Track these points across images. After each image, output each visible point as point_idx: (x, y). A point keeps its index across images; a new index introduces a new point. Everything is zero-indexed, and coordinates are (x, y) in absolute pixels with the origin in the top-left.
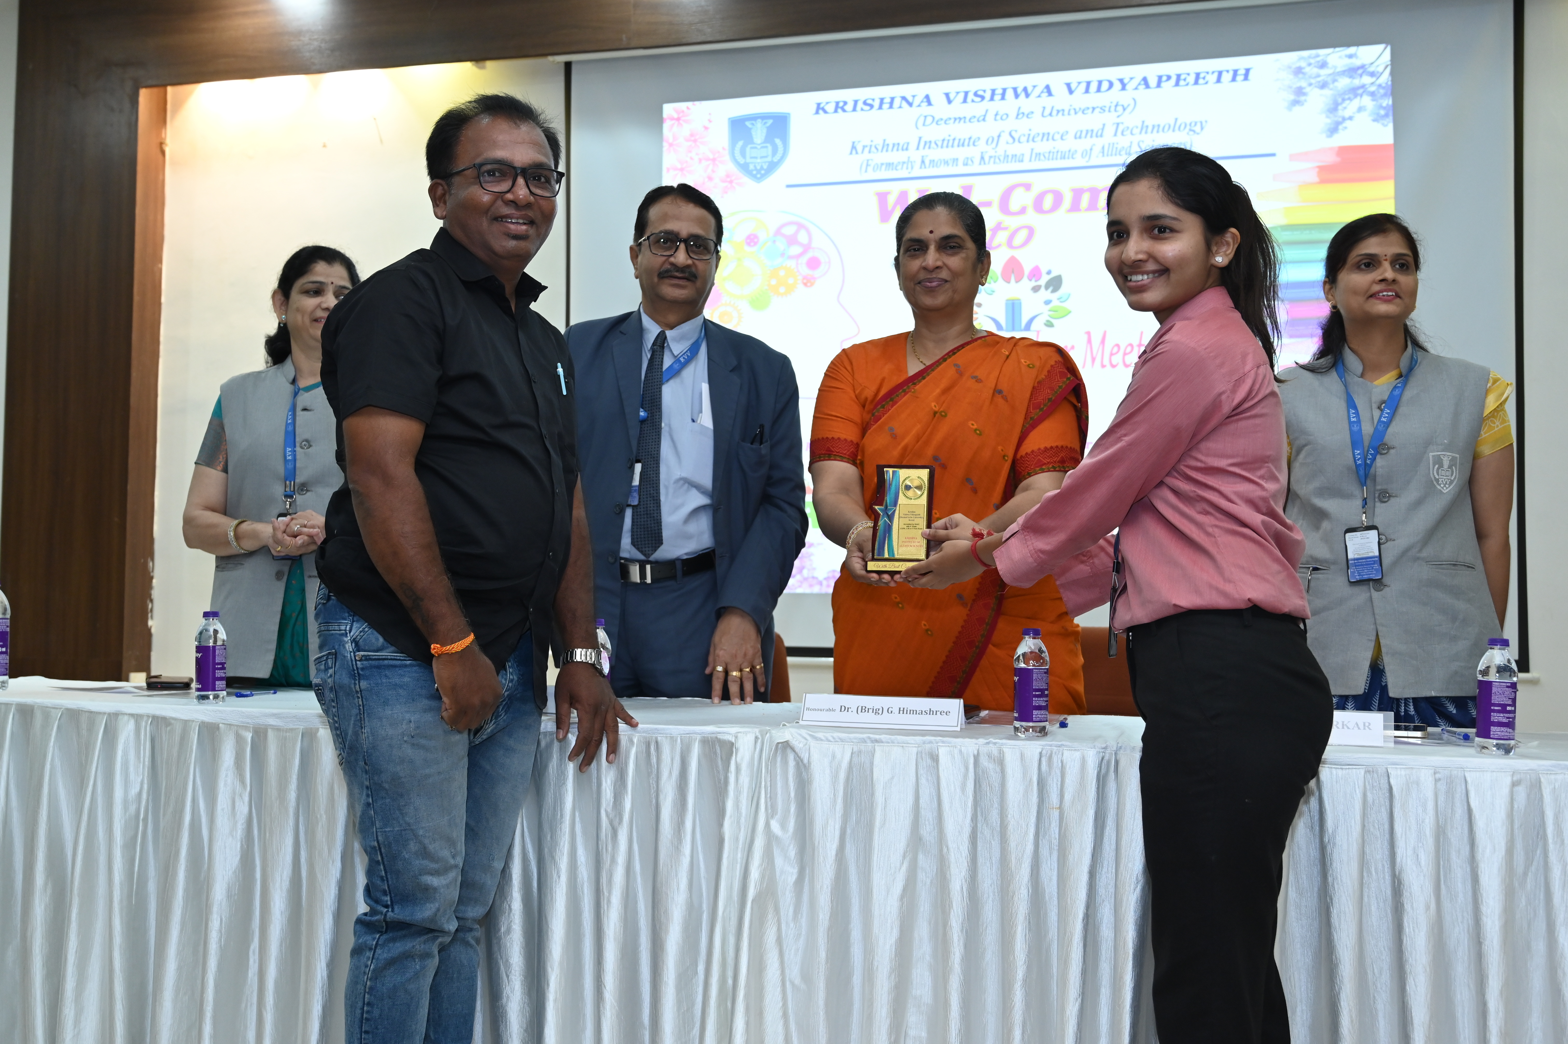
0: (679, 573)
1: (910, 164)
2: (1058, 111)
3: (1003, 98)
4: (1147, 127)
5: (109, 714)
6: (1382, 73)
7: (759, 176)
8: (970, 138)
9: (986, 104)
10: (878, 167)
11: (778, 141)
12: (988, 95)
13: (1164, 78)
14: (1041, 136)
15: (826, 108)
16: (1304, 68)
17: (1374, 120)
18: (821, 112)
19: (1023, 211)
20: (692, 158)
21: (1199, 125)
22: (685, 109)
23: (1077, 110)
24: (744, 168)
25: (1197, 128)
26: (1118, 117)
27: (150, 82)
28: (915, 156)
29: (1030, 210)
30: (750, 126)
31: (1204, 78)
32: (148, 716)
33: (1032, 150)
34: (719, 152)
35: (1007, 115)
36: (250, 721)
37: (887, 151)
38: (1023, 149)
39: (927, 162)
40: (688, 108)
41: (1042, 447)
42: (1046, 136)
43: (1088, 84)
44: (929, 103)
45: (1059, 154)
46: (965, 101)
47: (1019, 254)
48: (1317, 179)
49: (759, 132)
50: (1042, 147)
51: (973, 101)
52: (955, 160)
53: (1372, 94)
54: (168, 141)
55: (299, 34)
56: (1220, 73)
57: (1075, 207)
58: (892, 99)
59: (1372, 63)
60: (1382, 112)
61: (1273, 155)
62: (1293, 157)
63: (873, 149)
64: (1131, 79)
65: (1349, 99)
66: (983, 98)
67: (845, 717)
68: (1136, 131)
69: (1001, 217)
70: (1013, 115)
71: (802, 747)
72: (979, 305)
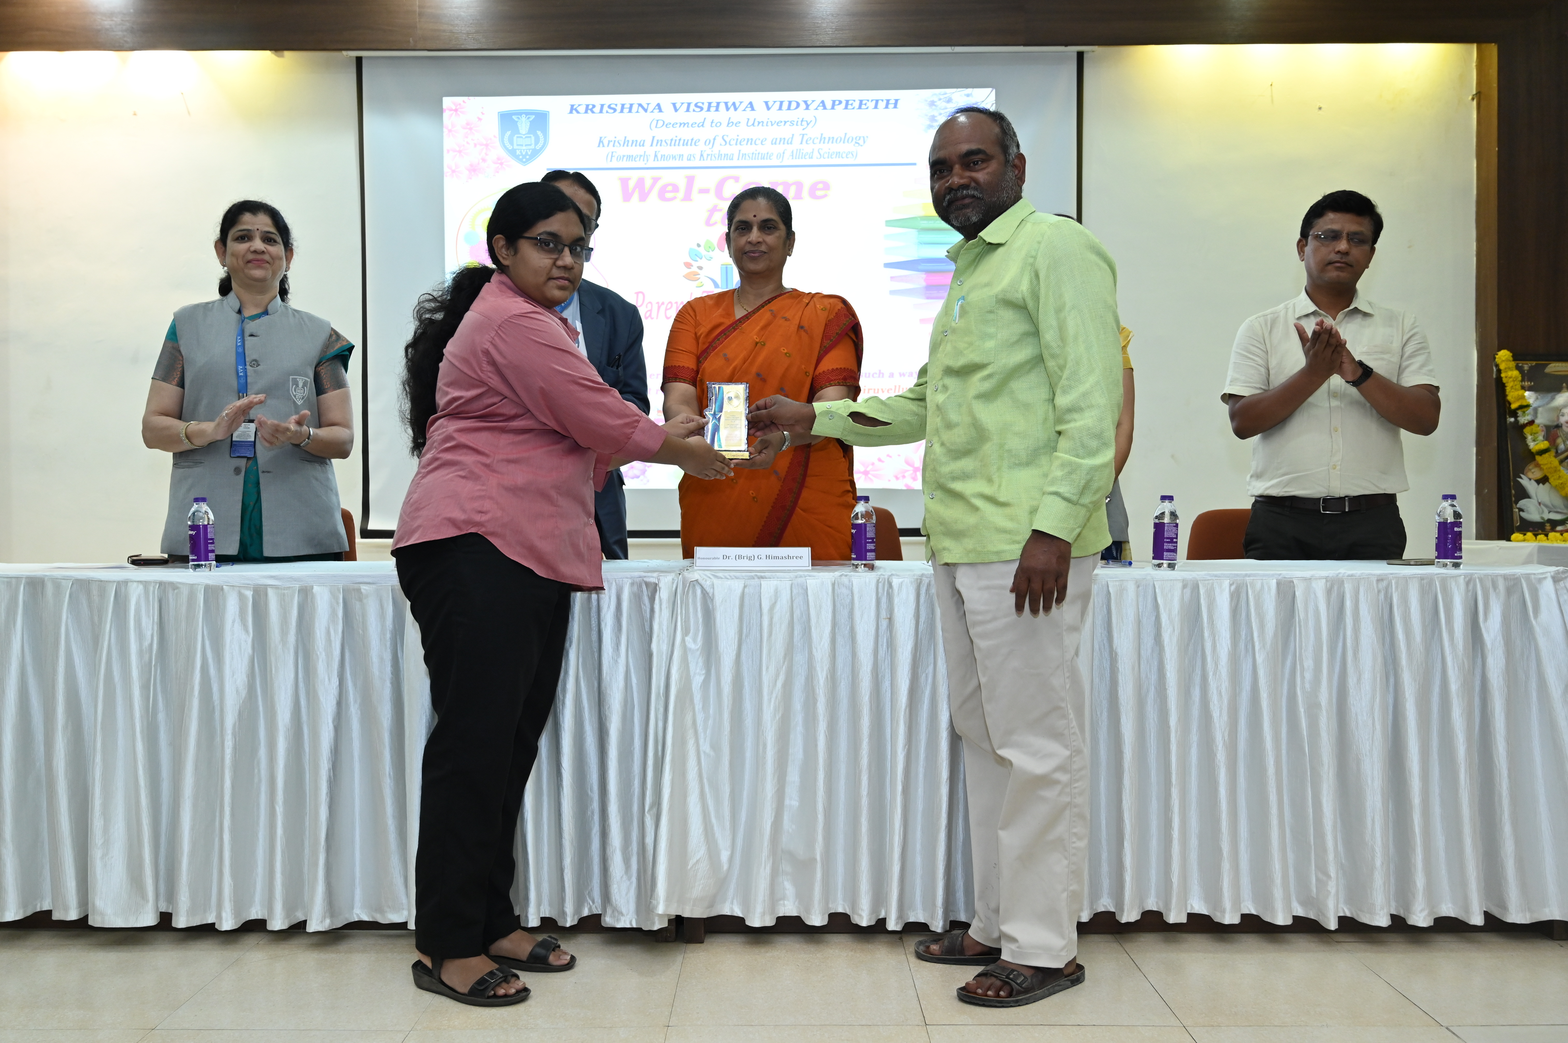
1: (646, 157)
2: (759, 123)
3: (717, 110)
4: (825, 138)
5: (118, 582)
7: (524, 160)
8: (692, 139)
9: (704, 113)
10: (620, 158)
11: (539, 133)
12: (705, 107)
13: (837, 103)
14: (746, 141)
15: (578, 109)
16: (936, 102)
18: (574, 111)
20: (468, 143)
21: (862, 139)
22: (462, 103)
23: (773, 122)
24: (512, 153)
25: (861, 142)
26: (803, 129)
28: (650, 151)
30: (516, 120)
31: (865, 104)
32: (155, 582)
33: (740, 151)
34: (491, 139)
35: (720, 123)
36: (250, 582)
37: (627, 146)
38: (733, 150)
39: (659, 157)
40: (464, 102)
41: (831, 368)
42: (750, 141)
43: (781, 103)
44: (660, 111)
45: (760, 155)
46: (688, 110)
49: (524, 125)
50: (747, 149)
51: (694, 111)
52: (681, 156)
56: (877, 101)
58: (631, 105)
61: (915, 164)
63: (616, 144)
64: (813, 101)
66: (702, 109)
67: (727, 562)
68: (817, 141)
69: (717, 201)
70: (725, 123)
71: (707, 584)
72: (700, 268)
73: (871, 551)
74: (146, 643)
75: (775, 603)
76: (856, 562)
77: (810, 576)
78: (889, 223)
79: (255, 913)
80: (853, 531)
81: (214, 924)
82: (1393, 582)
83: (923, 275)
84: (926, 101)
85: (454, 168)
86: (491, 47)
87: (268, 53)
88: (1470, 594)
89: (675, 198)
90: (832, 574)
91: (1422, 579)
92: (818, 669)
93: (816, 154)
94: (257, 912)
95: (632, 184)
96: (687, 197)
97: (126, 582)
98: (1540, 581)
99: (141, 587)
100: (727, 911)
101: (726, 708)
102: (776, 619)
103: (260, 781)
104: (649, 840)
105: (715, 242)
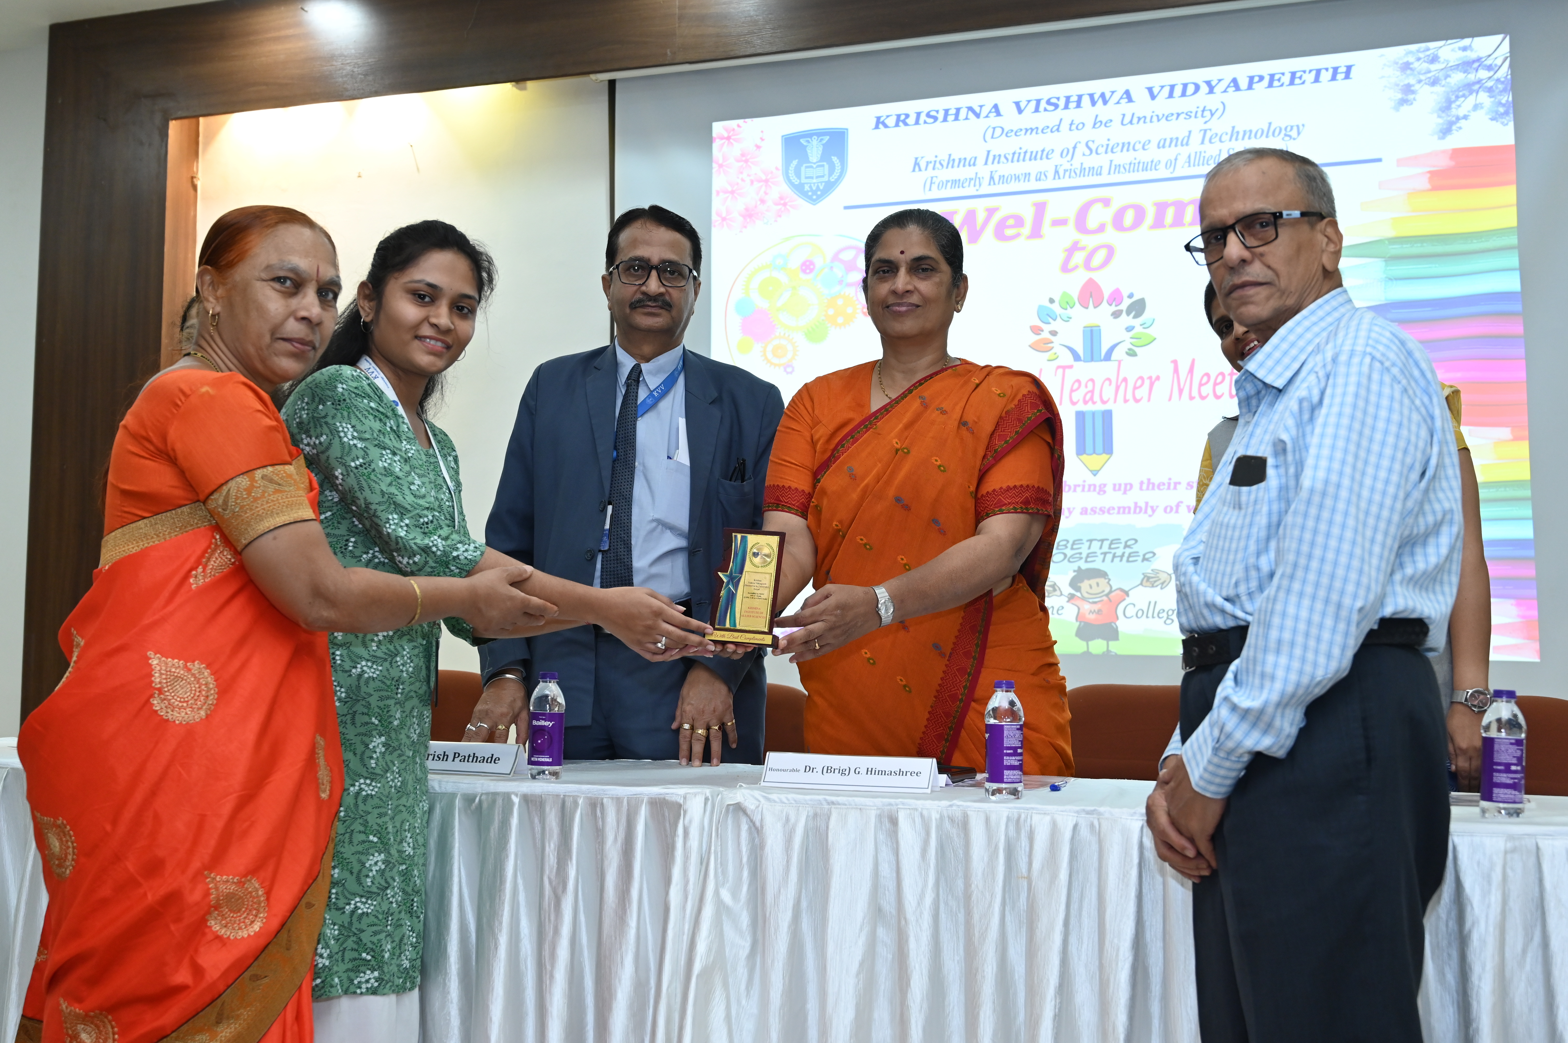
1: (977, 180)
2: (1139, 119)
3: (1078, 106)
4: (1238, 133)
6: (1500, 67)
7: (814, 197)
8: (1043, 151)
9: (1060, 113)
10: (943, 185)
11: (835, 159)
12: (1062, 103)
13: (1256, 79)
14: (1121, 146)
15: (887, 122)
16: (1412, 63)
17: (1492, 119)
18: (881, 126)
19: (1101, 228)
20: (743, 180)
21: (1295, 129)
22: (736, 128)
23: (1160, 117)
24: (799, 189)
25: (1294, 133)
26: (1206, 123)
27: (180, 114)
28: (984, 171)
29: (1109, 228)
30: (805, 144)
31: (1300, 78)
33: (1111, 161)
34: (772, 172)
35: (1084, 124)
37: (953, 166)
38: (1101, 160)
39: (996, 179)
40: (739, 126)
41: (1006, 485)
42: (1126, 146)
43: (1172, 87)
44: (998, 114)
45: (1141, 165)
47: (1096, 276)
48: (1429, 186)
49: (815, 150)
50: (1122, 158)
51: (1045, 110)
52: (1027, 176)
53: (1490, 90)
54: (200, 175)
55: (332, 58)
56: (1318, 72)
57: (1159, 223)
58: (958, 110)
59: (1490, 56)
60: (1502, 110)
61: (1379, 160)
62: (1401, 162)
63: (938, 165)
64: (1220, 80)
65: (1464, 96)
66: (1056, 106)
67: (809, 777)
68: (1227, 138)
69: (1079, 236)
70: (1089, 123)
72: (1054, 333)
84: (1397, 63)
85: (724, 215)
87: (508, 87)
89: (1018, 235)
96: (1036, 233)
105: (1075, 294)
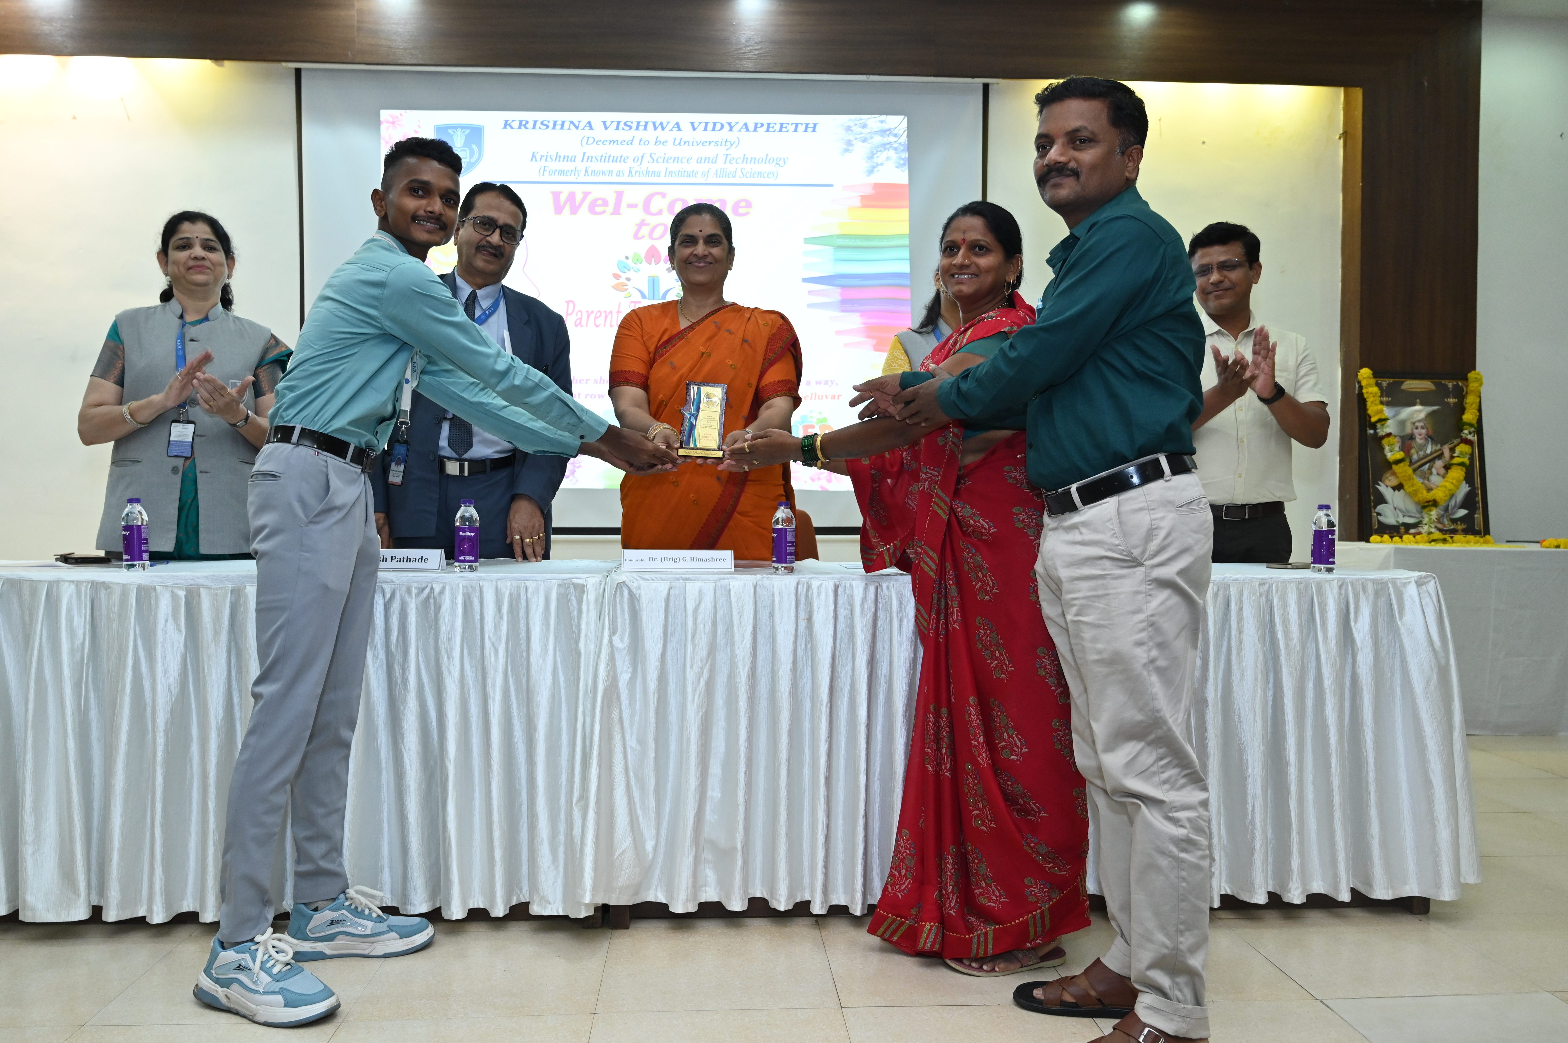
0: (488, 469)
1: (577, 172)
2: (685, 142)
3: (645, 129)
4: (747, 158)
5: (50, 583)
6: (902, 135)
8: (621, 157)
9: (633, 132)
10: (552, 173)
11: (474, 146)
12: (634, 126)
13: (759, 125)
14: (673, 159)
15: (512, 124)
16: (852, 127)
17: (897, 167)
18: (508, 127)
19: (660, 212)
21: (782, 160)
22: (399, 116)
23: (699, 142)
25: (781, 163)
26: (727, 150)
28: (581, 166)
29: (665, 212)
30: (452, 133)
31: (786, 127)
32: (87, 582)
33: (667, 168)
35: (648, 142)
36: (183, 583)
37: (559, 161)
38: (660, 167)
39: (590, 172)
40: (401, 115)
41: (776, 380)
42: (676, 159)
43: (707, 124)
44: (591, 128)
45: (686, 173)
46: (617, 128)
47: (657, 244)
48: (860, 205)
49: (459, 139)
50: (674, 167)
51: (623, 129)
52: (610, 172)
53: (896, 149)
56: (797, 125)
58: (563, 122)
59: (895, 128)
60: (902, 162)
61: (832, 185)
62: (844, 188)
63: (549, 158)
64: (737, 123)
65: (881, 151)
66: (631, 128)
67: (653, 564)
68: (740, 161)
69: (644, 216)
70: (653, 142)
71: (634, 586)
72: (628, 279)
73: (791, 554)
74: (78, 642)
75: (700, 603)
76: (776, 565)
77: (733, 578)
78: (807, 241)
79: (187, 906)
80: (774, 535)
81: (145, 917)
82: (1274, 586)
83: (839, 290)
84: (843, 126)
86: (427, 62)
87: (208, 62)
88: (1342, 597)
89: (604, 212)
90: (753, 576)
91: (1299, 583)
92: (740, 667)
93: (739, 173)
94: (188, 906)
95: (563, 198)
96: (616, 211)
97: (58, 582)
98: (1405, 585)
99: (73, 586)
100: (651, 898)
101: (651, 704)
102: (700, 619)
103: (192, 777)
104: (577, 831)
105: (642, 254)
